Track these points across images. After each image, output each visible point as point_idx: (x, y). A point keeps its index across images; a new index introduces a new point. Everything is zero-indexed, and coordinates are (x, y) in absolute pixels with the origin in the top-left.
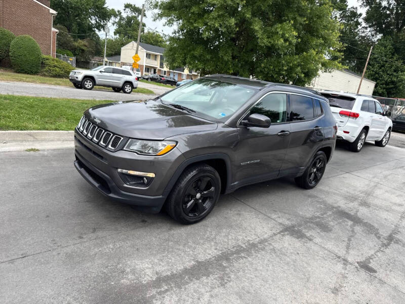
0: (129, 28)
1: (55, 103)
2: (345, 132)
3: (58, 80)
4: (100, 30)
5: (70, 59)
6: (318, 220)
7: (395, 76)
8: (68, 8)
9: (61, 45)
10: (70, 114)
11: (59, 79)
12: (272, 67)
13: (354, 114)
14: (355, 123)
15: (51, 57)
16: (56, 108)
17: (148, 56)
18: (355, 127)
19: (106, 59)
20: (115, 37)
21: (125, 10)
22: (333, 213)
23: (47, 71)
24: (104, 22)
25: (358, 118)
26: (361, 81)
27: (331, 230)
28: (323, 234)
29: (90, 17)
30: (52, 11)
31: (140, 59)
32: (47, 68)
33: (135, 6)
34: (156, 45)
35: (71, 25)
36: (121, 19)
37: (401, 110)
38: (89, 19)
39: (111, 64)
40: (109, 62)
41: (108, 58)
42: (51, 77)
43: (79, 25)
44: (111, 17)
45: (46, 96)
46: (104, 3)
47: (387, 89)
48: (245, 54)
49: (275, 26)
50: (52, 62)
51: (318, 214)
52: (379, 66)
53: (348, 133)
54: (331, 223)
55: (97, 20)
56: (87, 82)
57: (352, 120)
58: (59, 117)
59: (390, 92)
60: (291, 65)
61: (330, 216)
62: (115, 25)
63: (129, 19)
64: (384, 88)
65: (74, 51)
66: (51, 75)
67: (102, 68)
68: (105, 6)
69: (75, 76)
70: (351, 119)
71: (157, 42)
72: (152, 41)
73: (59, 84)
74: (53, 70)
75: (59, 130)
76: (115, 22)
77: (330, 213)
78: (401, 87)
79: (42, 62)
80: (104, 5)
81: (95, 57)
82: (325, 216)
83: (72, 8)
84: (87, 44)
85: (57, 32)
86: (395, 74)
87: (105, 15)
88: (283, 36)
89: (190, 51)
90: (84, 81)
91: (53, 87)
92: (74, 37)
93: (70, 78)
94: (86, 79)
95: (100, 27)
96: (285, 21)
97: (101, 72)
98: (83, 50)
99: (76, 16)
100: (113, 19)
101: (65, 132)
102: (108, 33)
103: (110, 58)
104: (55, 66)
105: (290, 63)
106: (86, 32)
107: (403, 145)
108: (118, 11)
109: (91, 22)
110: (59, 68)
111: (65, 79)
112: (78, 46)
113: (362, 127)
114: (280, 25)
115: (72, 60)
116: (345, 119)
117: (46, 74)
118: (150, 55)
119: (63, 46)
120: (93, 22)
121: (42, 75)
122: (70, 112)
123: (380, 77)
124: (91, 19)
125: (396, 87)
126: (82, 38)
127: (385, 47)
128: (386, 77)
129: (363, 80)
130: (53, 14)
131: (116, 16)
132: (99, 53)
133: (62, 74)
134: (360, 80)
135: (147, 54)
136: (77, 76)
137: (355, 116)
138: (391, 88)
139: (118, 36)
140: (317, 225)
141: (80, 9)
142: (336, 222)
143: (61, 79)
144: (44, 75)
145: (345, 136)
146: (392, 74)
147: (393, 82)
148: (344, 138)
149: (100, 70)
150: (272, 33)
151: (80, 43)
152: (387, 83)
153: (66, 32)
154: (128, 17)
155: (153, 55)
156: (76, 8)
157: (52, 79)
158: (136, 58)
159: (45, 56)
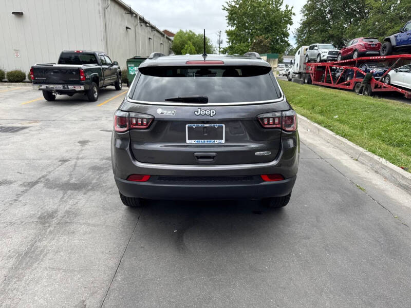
6: (102, 171)
22: (91, 183)
27: (90, 168)
28: (94, 164)
51: (104, 175)
54: (90, 173)
61: (93, 179)
77: (94, 181)
82: (98, 177)
140: (101, 168)
142: (86, 176)
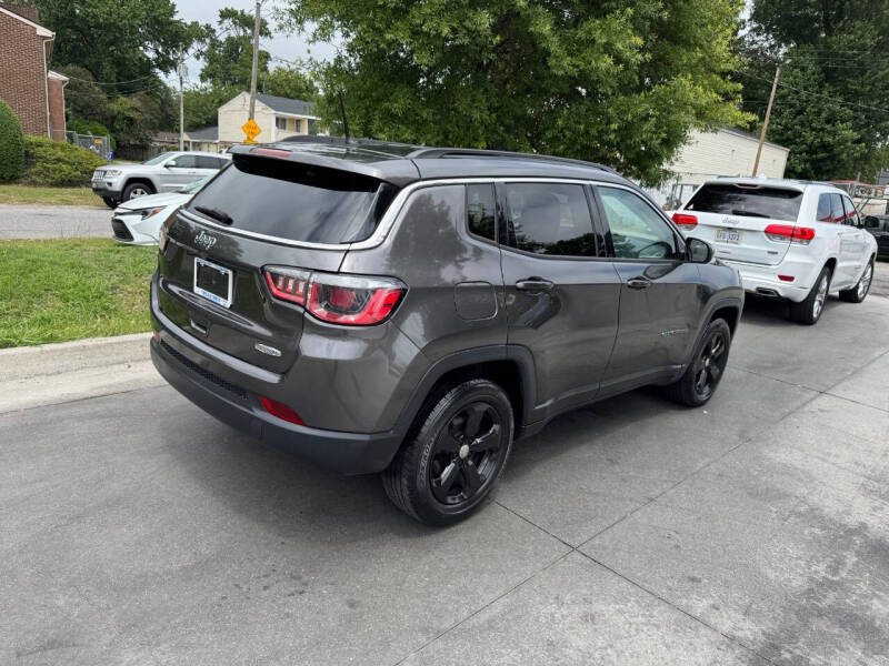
0: (232, 65)
1: (30, 257)
2: (783, 278)
3: (68, 192)
4: (167, 72)
5: (96, 141)
7: (829, 133)
8: (89, 28)
9: (78, 112)
10: (70, 283)
11: (70, 190)
12: (582, 127)
13: (803, 230)
14: (807, 253)
15: (48, 138)
16: (31, 271)
17: (281, 122)
18: (806, 264)
19: (185, 137)
20: (204, 85)
21: (221, 22)
23: (38, 174)
24: (174, 52)
25: (813, 241)
26: (760, 149)
29: (141, 44)
30: (42, 31)
31: (260, 131)
32: (39, 167)
33: (242, 12)
34: (298, 97)
35: (99, 64)
36: (215, 44)
37: (860, 207)
38: (141, 48)
39: (197, 146)
40: (194, 143)
41: (191, 134)
42: (52, 185)
43: (119, 63)
44: (191, 41)
45: (24, 236)
46: (172, 11)
47: (813, 162)
48: (512, 101)
49: (586, 26)
50: (51, 151)
51: (821, 571)
52: (791, 113)
53: (790, 279)
54: (878, 606)
55: (160, 50)
56: (135, 193)
57: (799, 246)
58: (40, 296)
59: (820, 168)
60: (630, 117)
62: (202, 58)
63: (232, 43)
64: (806, 161)
65: (110, 122)
66: (50, 181)
67: (170, 158)
68: (176, 18)
69: (105, 180)
70: (796, 245)
71: (300, 90)
72: (285, 90)
73: (69, 203)
74: (54, 170)
75: (13, 346)
76: (202, 53)
78: (844, 156)
79: (27, 152)
80: (172, 16)
81: (161, 134)
82: (844, 574)
83: (98, 26)
84: (139, 105)
85: (64, 82)
86: (828, 127)
87: (175, 37)
88: (608, 48)
89: (379, 100)
90: (127, 191)
91: (52, 210)
92: (108, 90)
93: (94, 185)
94: (131, 186)
95: (167, 64)
96: (611, 11)
97: (166, 166)
98: (131, 121)
99: (112, 44)
100: (196, 46)
101: (34, 349)
102: (187, 76)
103: (195, 134)
104: (59, 160)
105: (626, 112)
106: (136, 77)
107: (886, 290)
108: (208, 27)
109: (145, 56)
110: (68, 163)
111: (83, 190)
112: (119, 112)
113: (823, 263)
114: (598, 22)
115: (100, 142)
116: (780, 244)
117: (38, 180)
118: (284, 120)
119: (82, 113)
120: (151, 55)
121: (29, 184)
122: (70, 278)
123: (796, 137)
124: (145, 48)
125: (833, 158)
126: (127, 91)
127: (803, 69)
128: (810, 137)
129: (764, 147)
130: (44, 38)
131: (201, 39)
132: (169, 124)
133: (75, 179)
134: (757, 145)
135: (277, 119)
136: (109, 180)
137: (806, 235)
138: (822, 160)
139: (208, 84)
140: (843, 625)
141: (118, 27)
143: (76, 190)
144: (35, 184)
145: (784, 289)
146: (823, 129)
147: (824, 147)
148: (782, 294)
149: (164, 163)
150: (581, 42)
151: (123, 104)
152: (811, 150)
153: (87, 80)
154: (229, 39)
155: (291, 120)
156: (108, 27)
157: (55, 190)
158: (252, 129)
159: (33, 138)
